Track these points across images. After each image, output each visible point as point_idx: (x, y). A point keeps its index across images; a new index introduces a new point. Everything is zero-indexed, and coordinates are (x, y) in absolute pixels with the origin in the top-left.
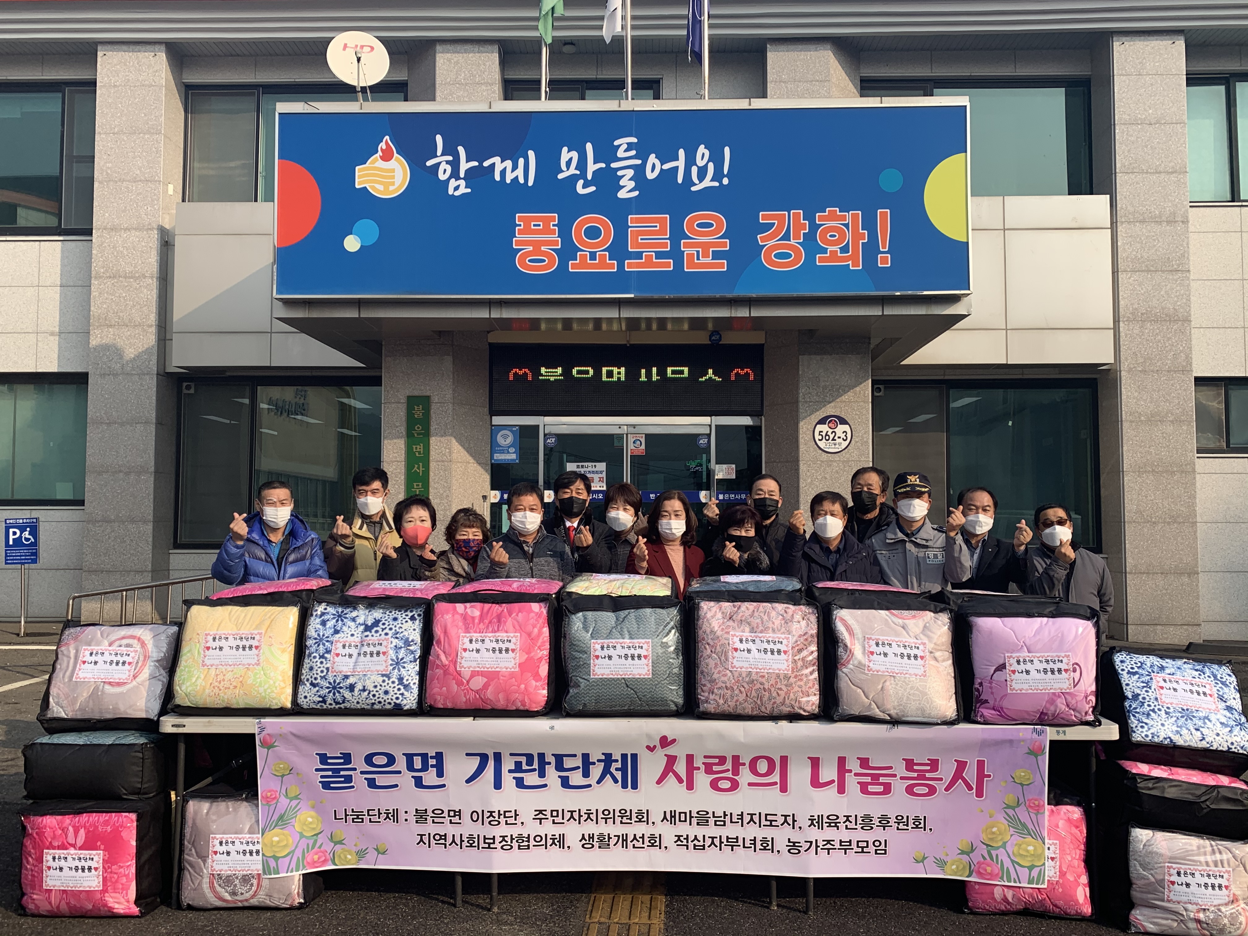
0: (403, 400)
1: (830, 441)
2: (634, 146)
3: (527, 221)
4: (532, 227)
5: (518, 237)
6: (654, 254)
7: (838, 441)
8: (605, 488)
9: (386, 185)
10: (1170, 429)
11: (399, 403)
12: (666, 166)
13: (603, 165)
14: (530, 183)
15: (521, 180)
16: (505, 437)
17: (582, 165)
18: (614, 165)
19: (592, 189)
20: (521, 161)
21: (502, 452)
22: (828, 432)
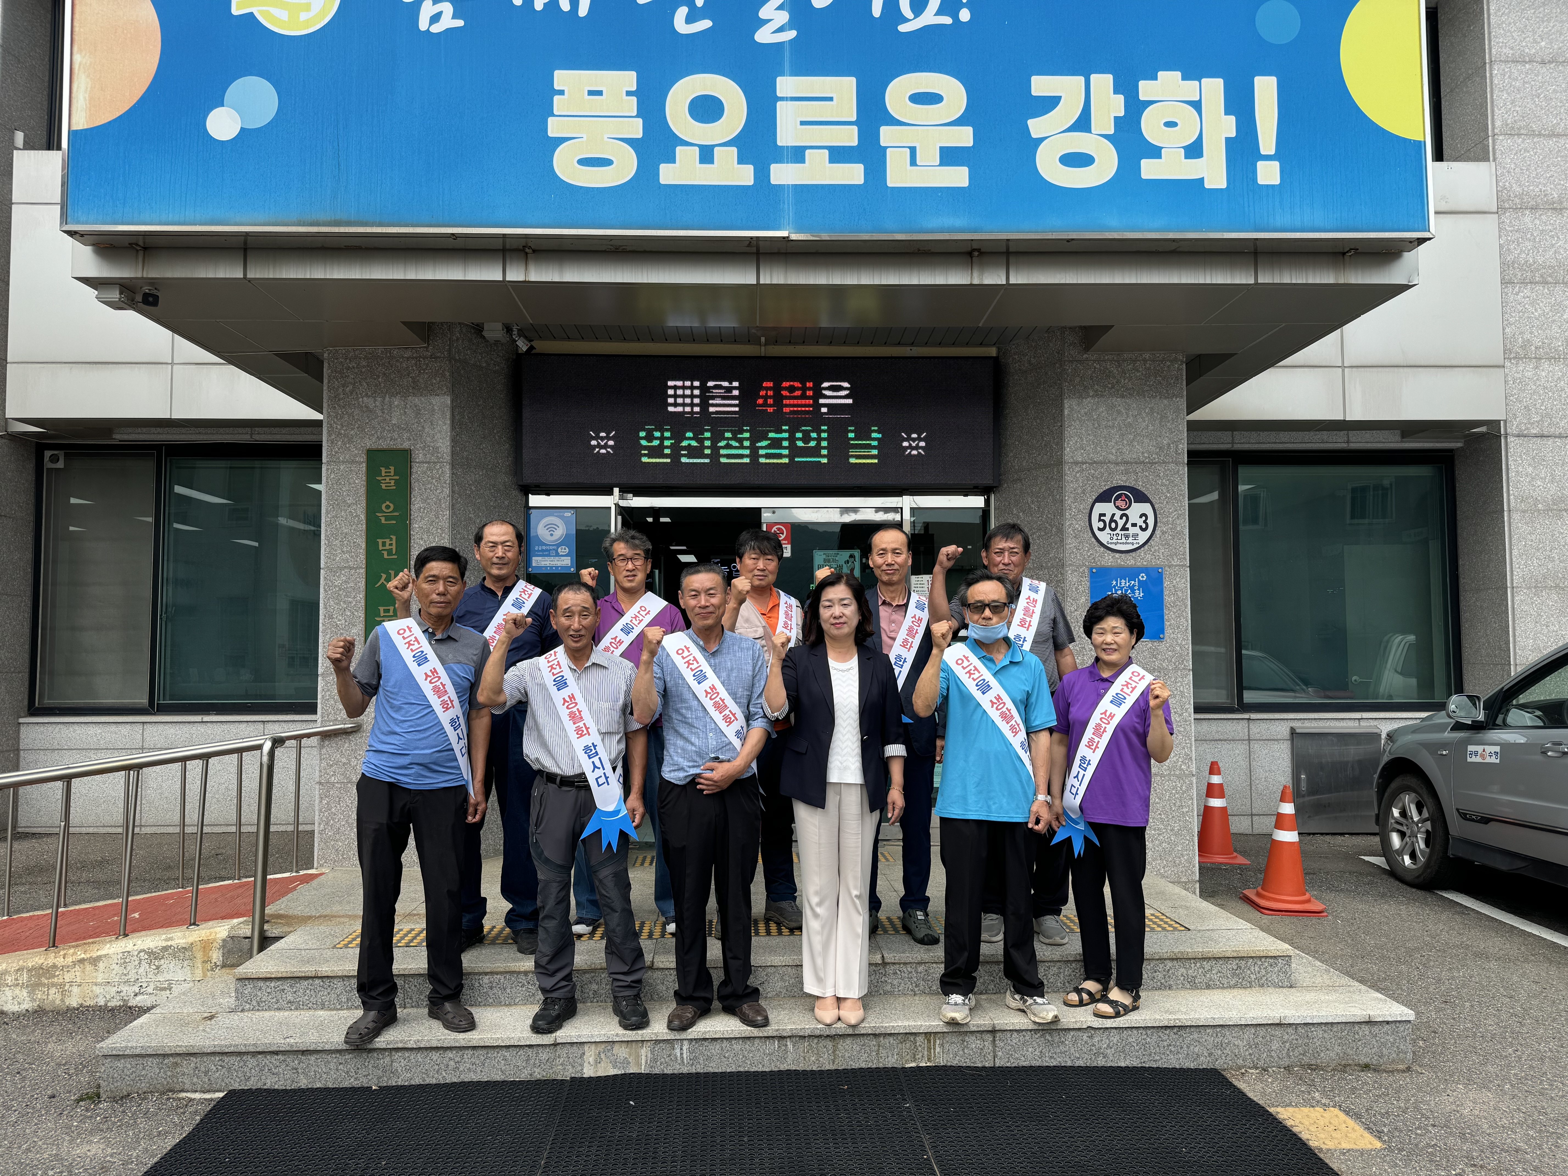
1: (1118, 531)
5: (559, 115)
7: (1132, 530)
9: (294, 11)
11: (353, 466)
14: (583, 12)
16: (551, 528)
19: (706, 24)
21: (546, 553)
22: (1114, 515)
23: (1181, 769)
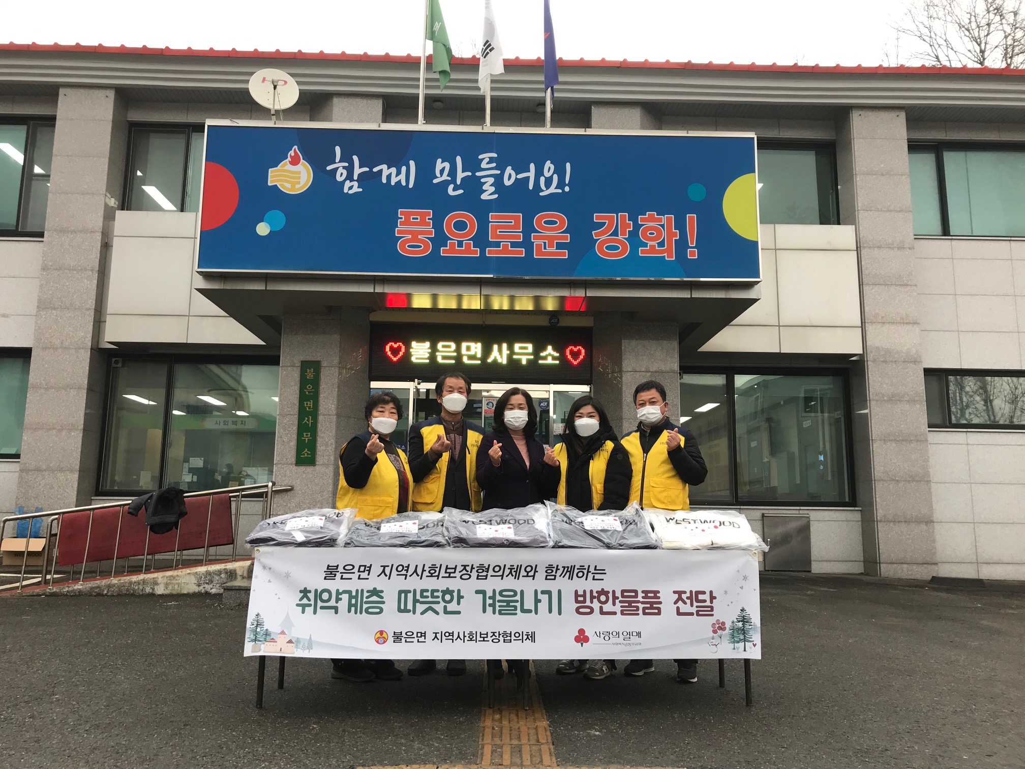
0: (299, 364)
2: (494, 160)
3: (408, 215)
4: (411, 220)
6: (509, 243)
9: (294, 184)
10: (907, 407)
11: (294, 366)
12: (520, 176)
13: (470, 174)
15: (404, 183)
17: (453, 173)
18: (478, 174)
19: (461, 191)
20: (404, 169)
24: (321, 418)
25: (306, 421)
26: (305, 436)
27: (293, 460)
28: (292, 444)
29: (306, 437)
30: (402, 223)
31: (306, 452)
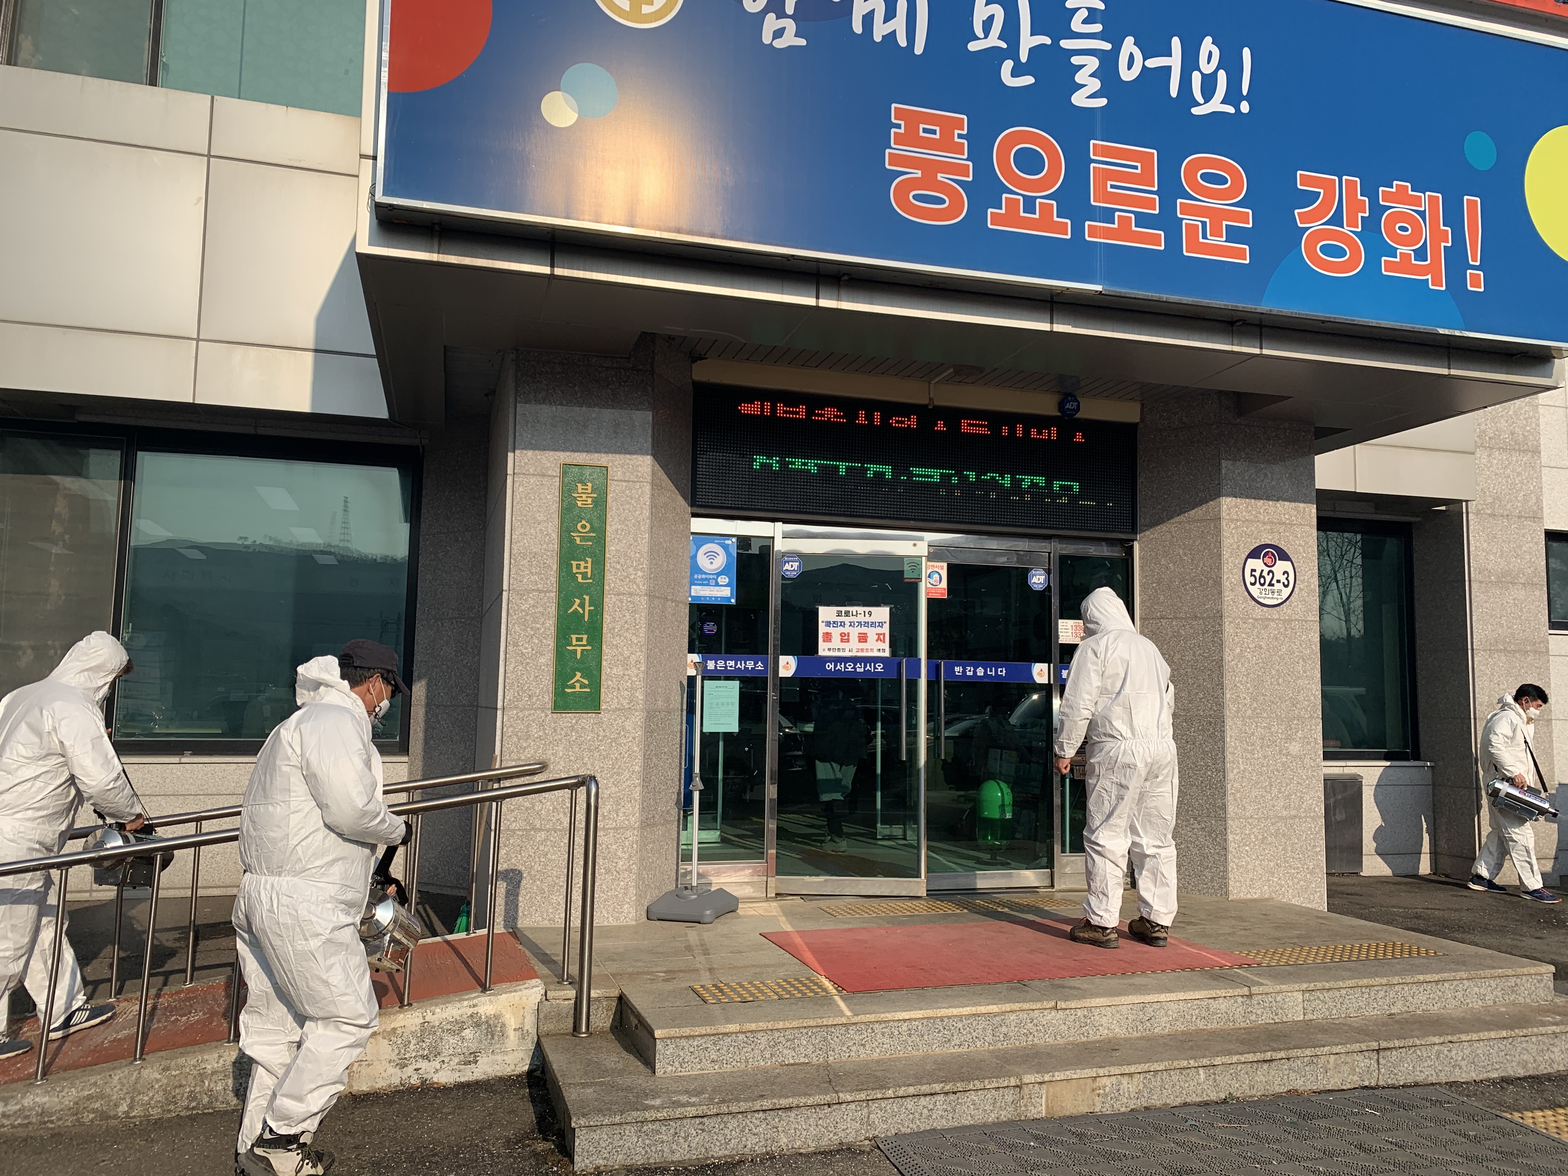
1: (1266, 586)
2: (1099, 17)
3: (913, 121)
4: (922, 134)
5: (895, 149)
6: (1132, 216)
7: (1278, 586)
8: (887, 654)
10: (1521, 594)
11: (544, 475)
12: (1152, 63)
13: (1047, 41)
14: (919, 49)
15: (903, 42)
16: (711, 555)
17: (1011, 32)
18: (1065, 44)
19: (1029, 80)
20: (902, 5)
21: (705, 583)
22: (1262, 571)
23: (1315, 812)
24: (609, 601)
25: (575, 606)
26: (574, 642)
27: (548, 699)
28: (542, 660)
29: (576, 645)
30: (899, 139)
31: (578, 681)
